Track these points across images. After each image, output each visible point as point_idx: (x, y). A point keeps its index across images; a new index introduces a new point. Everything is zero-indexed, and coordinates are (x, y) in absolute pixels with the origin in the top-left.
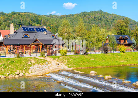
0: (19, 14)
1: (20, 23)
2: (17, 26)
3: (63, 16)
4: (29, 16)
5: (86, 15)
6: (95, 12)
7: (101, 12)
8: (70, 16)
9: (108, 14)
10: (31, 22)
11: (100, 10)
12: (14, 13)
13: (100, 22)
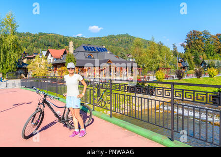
0: (47, 35)
1: (48, 44)
2: (46, 47)
3: (91, 38)
4: (56, 37)
5: (113, 38)
6: (122, 36)
7: (127, 35)
8: (98, 38)
9: (134, 38)
10: (59, 43)
11: (127, 34)
12: (41, 34)
13: (127, 46)
